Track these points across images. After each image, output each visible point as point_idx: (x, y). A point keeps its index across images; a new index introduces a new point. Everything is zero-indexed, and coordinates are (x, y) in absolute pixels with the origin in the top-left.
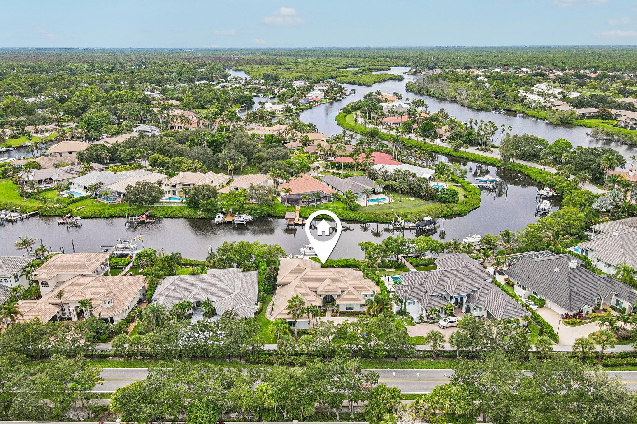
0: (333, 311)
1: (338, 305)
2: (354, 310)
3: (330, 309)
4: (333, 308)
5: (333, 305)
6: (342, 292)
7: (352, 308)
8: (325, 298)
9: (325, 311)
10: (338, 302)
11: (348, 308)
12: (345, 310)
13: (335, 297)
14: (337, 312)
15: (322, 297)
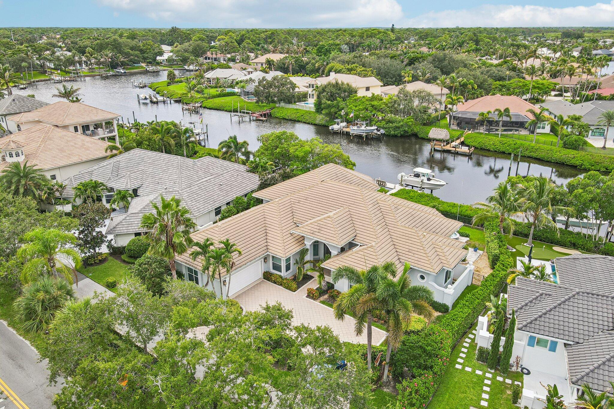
10: (326, 263)
13: (334, 252)
15: (308, 243)
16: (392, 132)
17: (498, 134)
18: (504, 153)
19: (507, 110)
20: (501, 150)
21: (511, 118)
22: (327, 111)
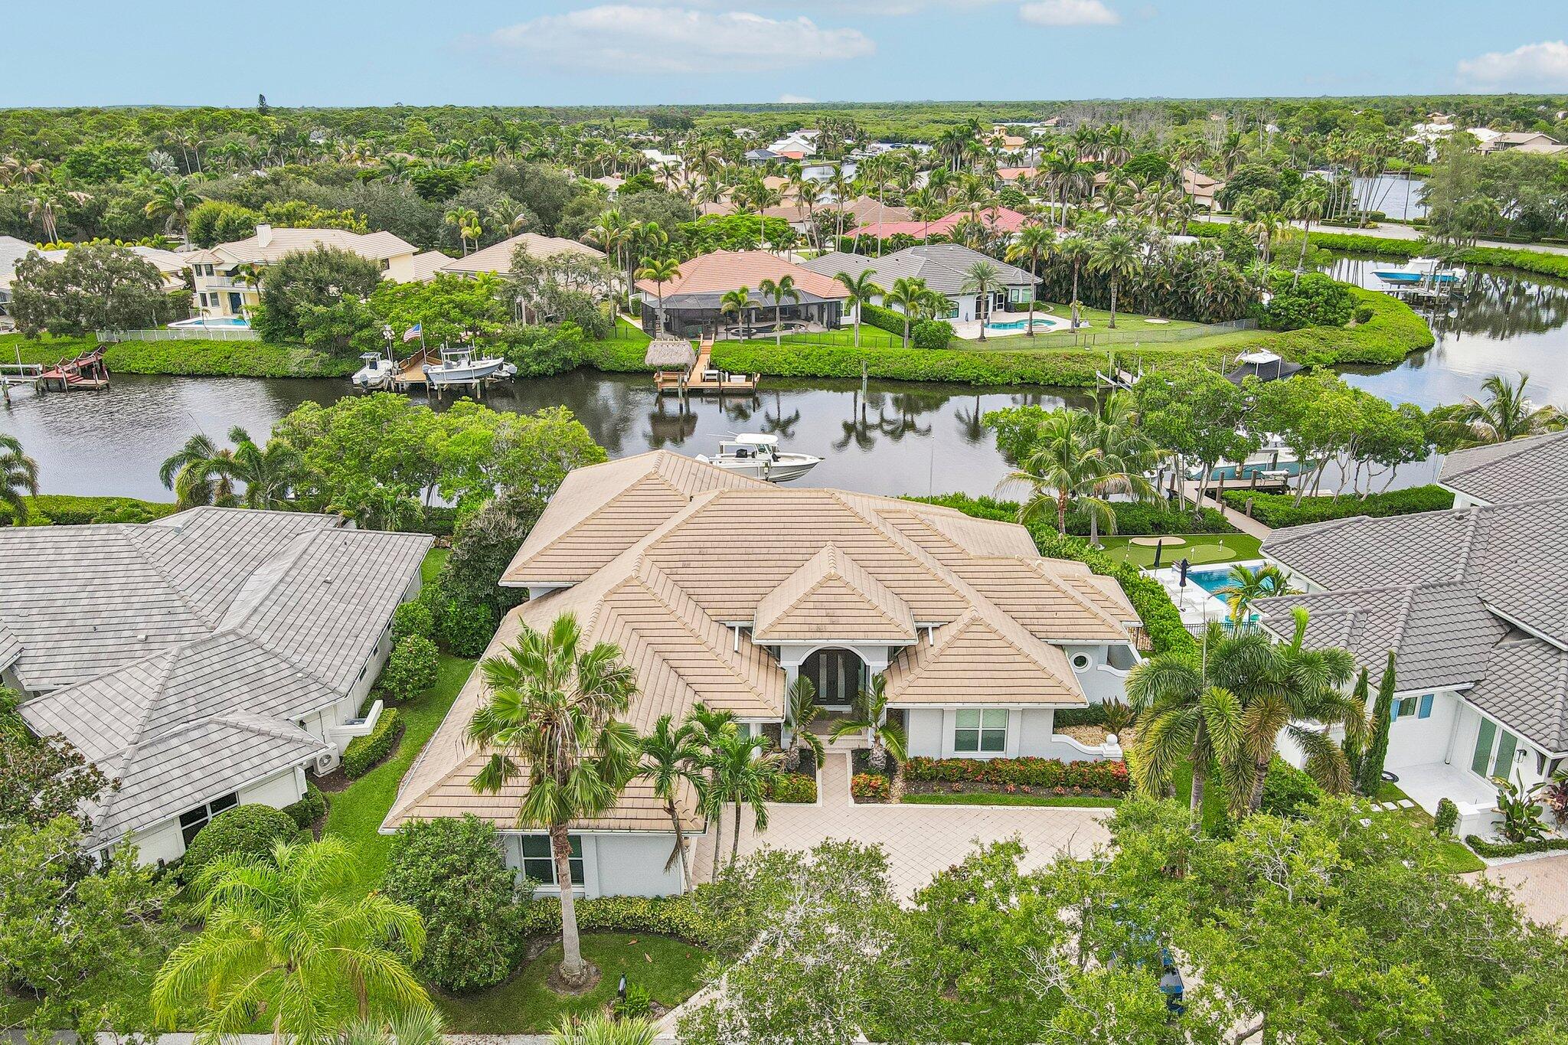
0: (861, 758)
1: (898, 718)
2: (1012, 750)
3: (840, 746)
4: (867, 738)
5: (860, 719)
6: (922, 632)
7: (995, 741)
8: (808, 668)
9: (808, 762)
10: (896, 694)
11: (964, 741)
12: (948, 751)
13: (876, 664)
14: (890, 768)
15: (792, 663)
16: (534, 368)
17: (775, 338)
18: (814, 377)
19: (786, 281)
20: (807, 370)
21: (796, 298)
22: (318, 334)
